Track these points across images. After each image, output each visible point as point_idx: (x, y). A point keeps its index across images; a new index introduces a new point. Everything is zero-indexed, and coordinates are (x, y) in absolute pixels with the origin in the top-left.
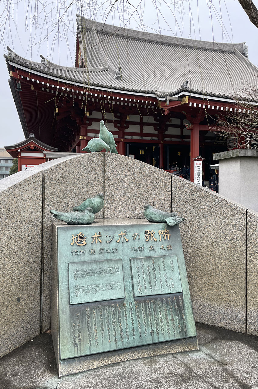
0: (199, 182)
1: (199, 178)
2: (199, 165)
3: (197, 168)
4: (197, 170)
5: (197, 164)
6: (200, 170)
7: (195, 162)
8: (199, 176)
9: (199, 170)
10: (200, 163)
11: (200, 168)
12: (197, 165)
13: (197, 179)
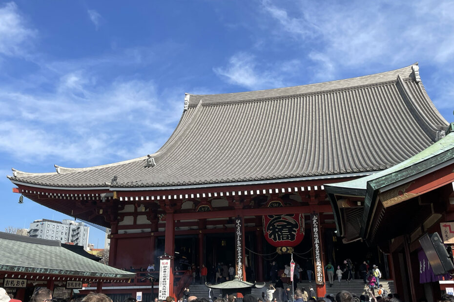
0: (164, 288)
1: (165, 282)
2: (166, 266)
3: (163, 269)
4: (163, 271)
5: (163, 263)
6: (167, 271)
7: (161, 261)
8: (164, 279)
9: (165, 272)
10: (167, 263)
11: (167, 268)
12: (163, 266)
13: (162, 283)
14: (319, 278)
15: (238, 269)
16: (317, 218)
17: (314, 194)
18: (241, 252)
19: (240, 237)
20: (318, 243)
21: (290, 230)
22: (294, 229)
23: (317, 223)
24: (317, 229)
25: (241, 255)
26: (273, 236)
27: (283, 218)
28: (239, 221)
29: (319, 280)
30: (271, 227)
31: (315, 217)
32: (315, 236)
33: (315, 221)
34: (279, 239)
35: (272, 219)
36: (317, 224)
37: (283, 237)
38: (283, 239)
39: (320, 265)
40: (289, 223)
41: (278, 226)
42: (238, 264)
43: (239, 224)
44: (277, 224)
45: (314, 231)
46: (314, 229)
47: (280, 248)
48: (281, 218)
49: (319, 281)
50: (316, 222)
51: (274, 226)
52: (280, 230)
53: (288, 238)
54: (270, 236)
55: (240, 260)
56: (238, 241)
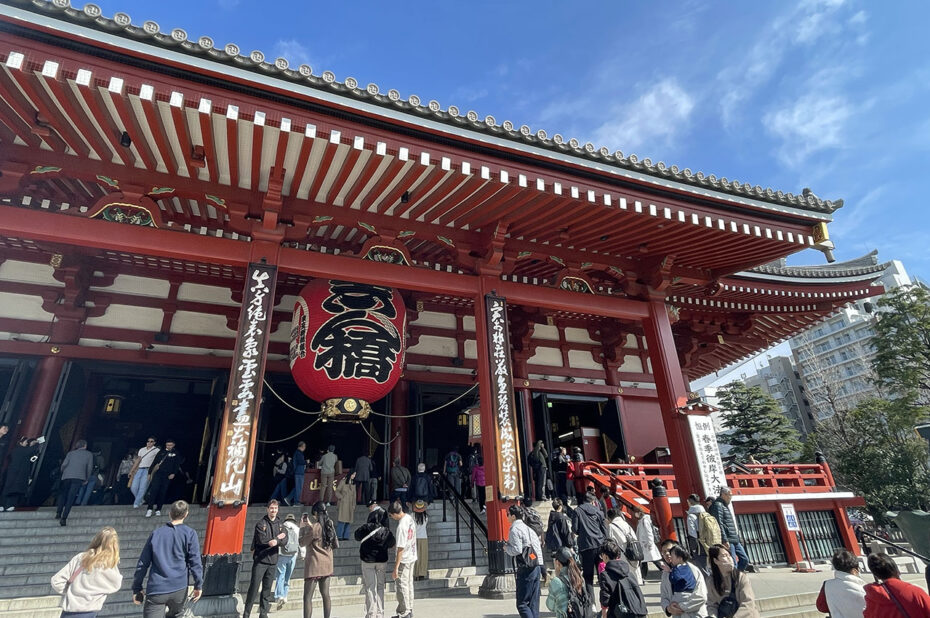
14: (507, 476)
15: (230, 438)
16: (501, 309)
17: (503, 244)
18: (254, 379)
19: (258, 326)
20: (504, 375)
21: (384, 352)
22: (392, 350)
23: (502, 321)
24: (501, 336)
25: (251, 389)
26: (330, 363)
27: (370, 317)
28: (265, 276)
29: (507, 483)
30: (331, 337)
31: (496, 304)
32: (496, 354)
33: (496, 315)
34: (348, 373)
35: (338, 314)
36: (500, 324)
37: (360, 367)
38: (359, 374)
39: (511, 437)
40: (383, 333)
41: (351, 333)
42: (233, 419)
43: (261, 285)
44: (352, 328)
45: (495, 341)
46: (495, 336)
47: (337, 401)
48: (363, 314)
49: (507, 486)
50: (498, 319)
51: (338, 333)
52: (358, 347)
53: (373, 370)
54: (322, 361)
55: (245, 405)
56: (251, 340)
